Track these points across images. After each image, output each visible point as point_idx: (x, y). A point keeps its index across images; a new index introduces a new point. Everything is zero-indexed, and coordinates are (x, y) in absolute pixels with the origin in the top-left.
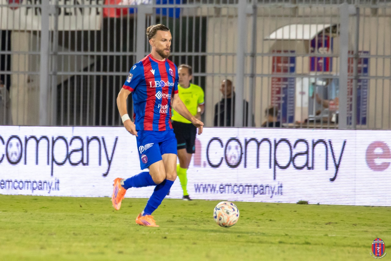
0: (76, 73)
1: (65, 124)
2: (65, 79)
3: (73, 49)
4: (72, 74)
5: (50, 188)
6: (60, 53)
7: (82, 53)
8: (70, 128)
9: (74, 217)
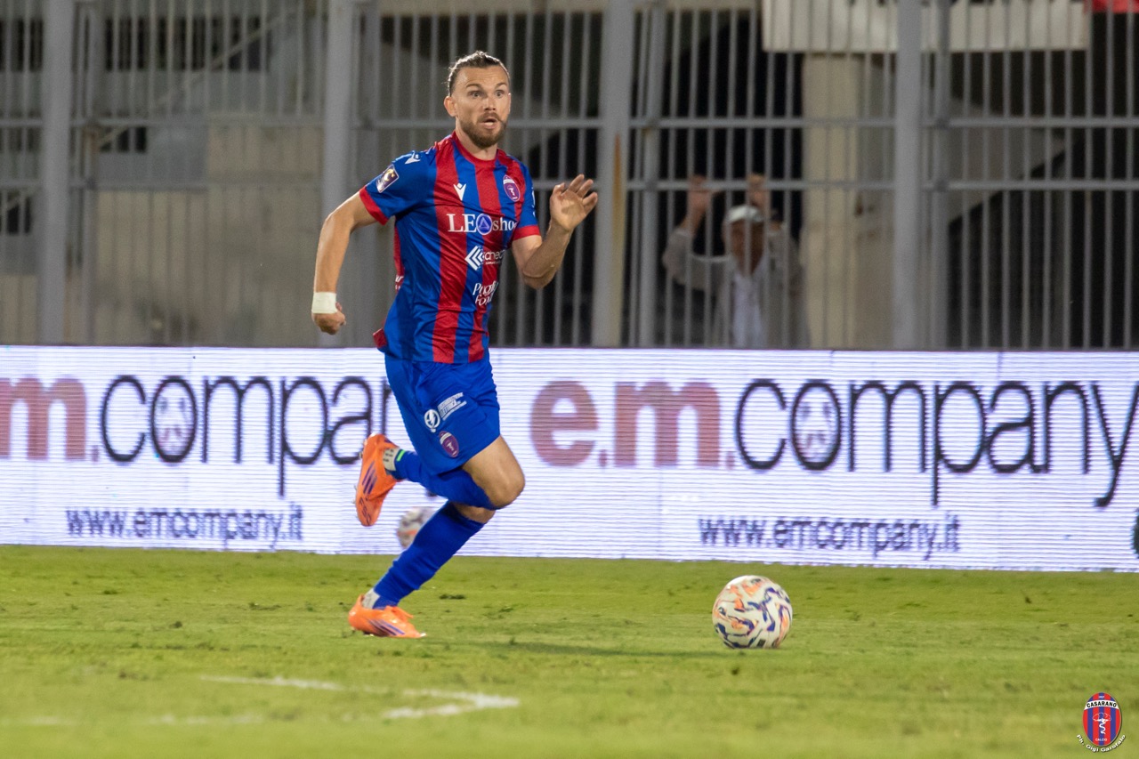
0: (1007, 184)
1: (975, 345)
2: (975, 203)
3: (997, 108)
4: (996, 186)
5: (931, 543)
6: (956, 122)
7: (1027, 121)
8: (991, 357)
9: (1006, 633)
